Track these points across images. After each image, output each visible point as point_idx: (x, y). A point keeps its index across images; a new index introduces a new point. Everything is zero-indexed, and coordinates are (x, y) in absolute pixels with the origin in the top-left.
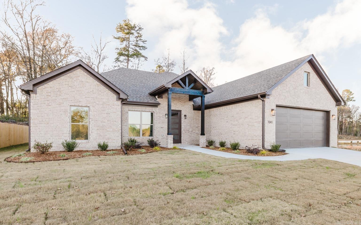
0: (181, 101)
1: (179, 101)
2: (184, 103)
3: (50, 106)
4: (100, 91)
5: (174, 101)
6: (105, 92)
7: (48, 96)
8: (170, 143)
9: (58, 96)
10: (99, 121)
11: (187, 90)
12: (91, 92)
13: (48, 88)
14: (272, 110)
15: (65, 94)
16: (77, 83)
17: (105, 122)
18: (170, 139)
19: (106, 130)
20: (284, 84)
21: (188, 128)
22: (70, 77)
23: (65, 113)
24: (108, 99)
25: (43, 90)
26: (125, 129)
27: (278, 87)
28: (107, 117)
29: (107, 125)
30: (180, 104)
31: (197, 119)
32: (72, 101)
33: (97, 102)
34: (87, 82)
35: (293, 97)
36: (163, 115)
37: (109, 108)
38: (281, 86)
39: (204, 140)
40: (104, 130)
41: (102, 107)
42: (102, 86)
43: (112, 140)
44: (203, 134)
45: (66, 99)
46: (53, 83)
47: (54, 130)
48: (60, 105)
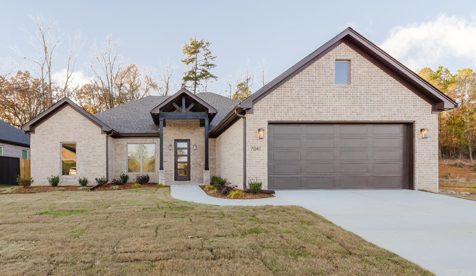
0: (189, 128)
1: (187, 128)
2: (194, 130)
3: (44, 143)
4: (86, 125)
5: (180, 128)
6: (91, 125)
7: (43, 134)
8: (161, 180)
9: (51, 134)
10: (85, 156)
11: (184, 113)
12: (78, 127)
13: (43, 127)
14: (259, 130)
15: (56, 131)
16: (66, 119)
17: (90, 157)
18: (161, 175)
19: (92, 165)
20: (286, 87)
21: (200, 161)
22: (60, 115)
23: (56, 150)
24: (93, 133)
25: (39, 130)
26: (124, 164)
27: (273, 94)
28: (93, 151)
29: (93, 160)
30: (188, 131)
31: (212, 149)
32: (61, 137)
33: (84, 137)
34: (75, 118)
35: (306, 105)
36: (166, 147)
37: (94, 142)
38: (279, 92)
39: (207, 177)
40: (89, 165)
41: (88, 142)
42: (88, 120)
43: (97, 175)
44: (207, 168)
45: (57, 136)
46: (47, 122)
47: (48, 166)
48: (52, 142)
